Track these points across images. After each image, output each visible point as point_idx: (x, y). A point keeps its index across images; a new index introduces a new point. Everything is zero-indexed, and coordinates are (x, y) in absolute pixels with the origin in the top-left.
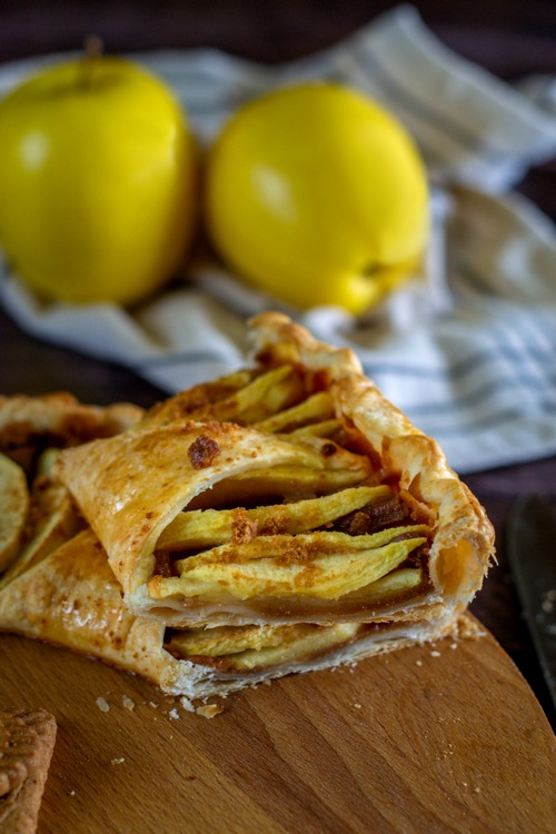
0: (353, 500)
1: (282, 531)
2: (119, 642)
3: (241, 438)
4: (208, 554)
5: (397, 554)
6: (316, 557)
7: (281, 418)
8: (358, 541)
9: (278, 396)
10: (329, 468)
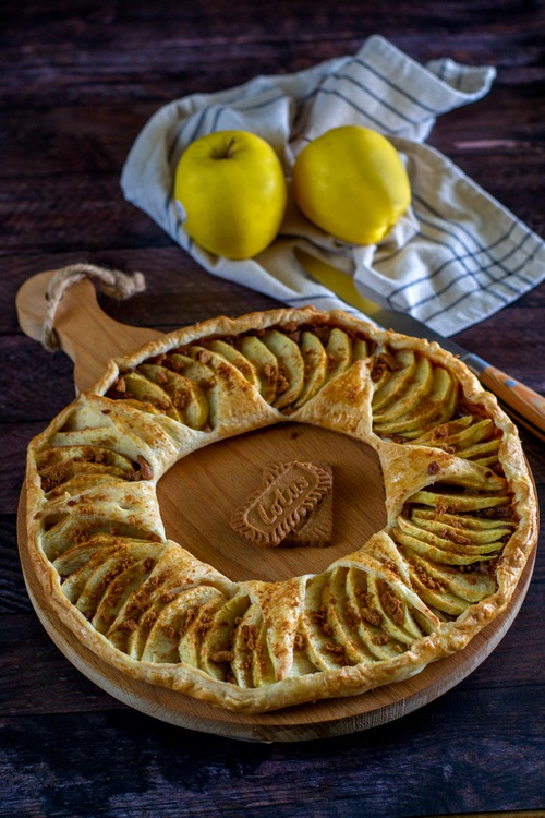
2: (354, 429)
3: (452, 463)
7: (476, 450)
9: (481, 435)
10: (486, 482)
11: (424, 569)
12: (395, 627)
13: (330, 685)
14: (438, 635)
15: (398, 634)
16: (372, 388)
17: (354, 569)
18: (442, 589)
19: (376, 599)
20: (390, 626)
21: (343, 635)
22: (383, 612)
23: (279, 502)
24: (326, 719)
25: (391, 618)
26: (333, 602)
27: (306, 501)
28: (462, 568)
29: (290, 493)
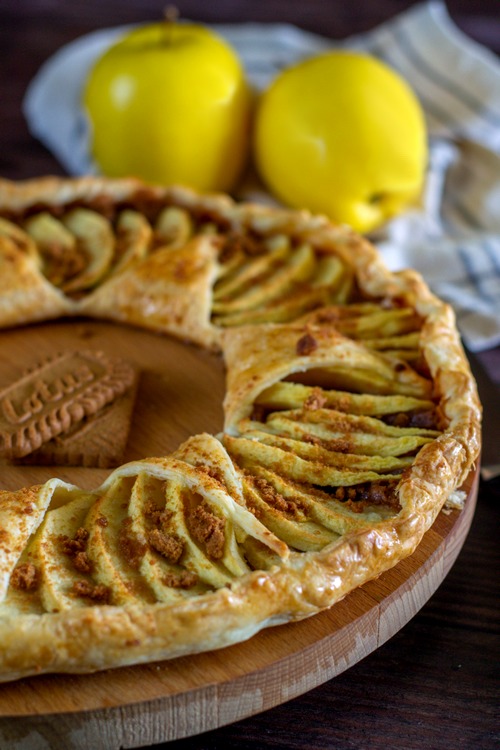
0: (401, 404)
1: (341, 410)
2: (179, 320)
3: (339, 343)
4: (287, 413)
5: (409, 444)
6: (355, 431)
7: (383, 343)
8: (390, 429)
9: (393, 327)
10: (396, 380)
11: (270, 484)
12: (207, 562)
13: (69, 636)
14: (283, 570)
15: (212, 574)
16: (215, 271)
17: (145, 476)
18: (300, 514)
19: (178, 520)
20: (198, 561)
21: (110, 569)
22: (187, 538)
23: (39, 396)
24: (63, 710)
25: (202, 547)
26: (102, 523)
27: (85, 396)
28: (340, 492)
29: (59, 385)
